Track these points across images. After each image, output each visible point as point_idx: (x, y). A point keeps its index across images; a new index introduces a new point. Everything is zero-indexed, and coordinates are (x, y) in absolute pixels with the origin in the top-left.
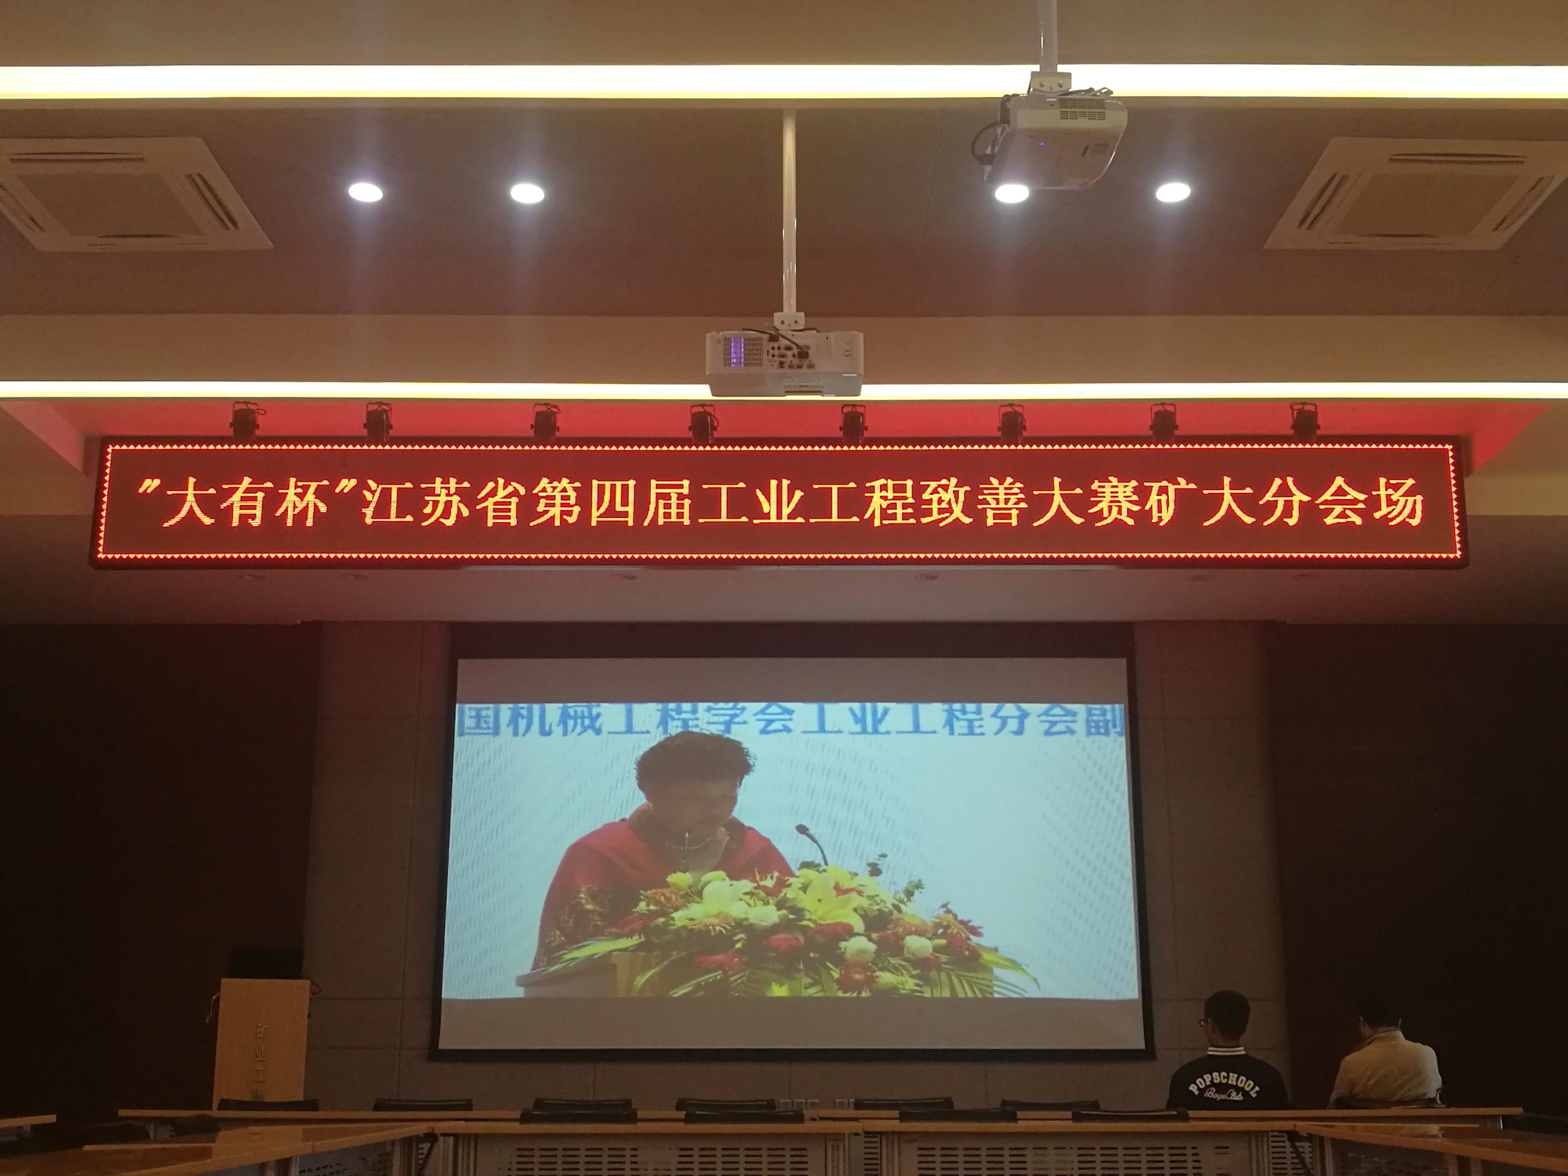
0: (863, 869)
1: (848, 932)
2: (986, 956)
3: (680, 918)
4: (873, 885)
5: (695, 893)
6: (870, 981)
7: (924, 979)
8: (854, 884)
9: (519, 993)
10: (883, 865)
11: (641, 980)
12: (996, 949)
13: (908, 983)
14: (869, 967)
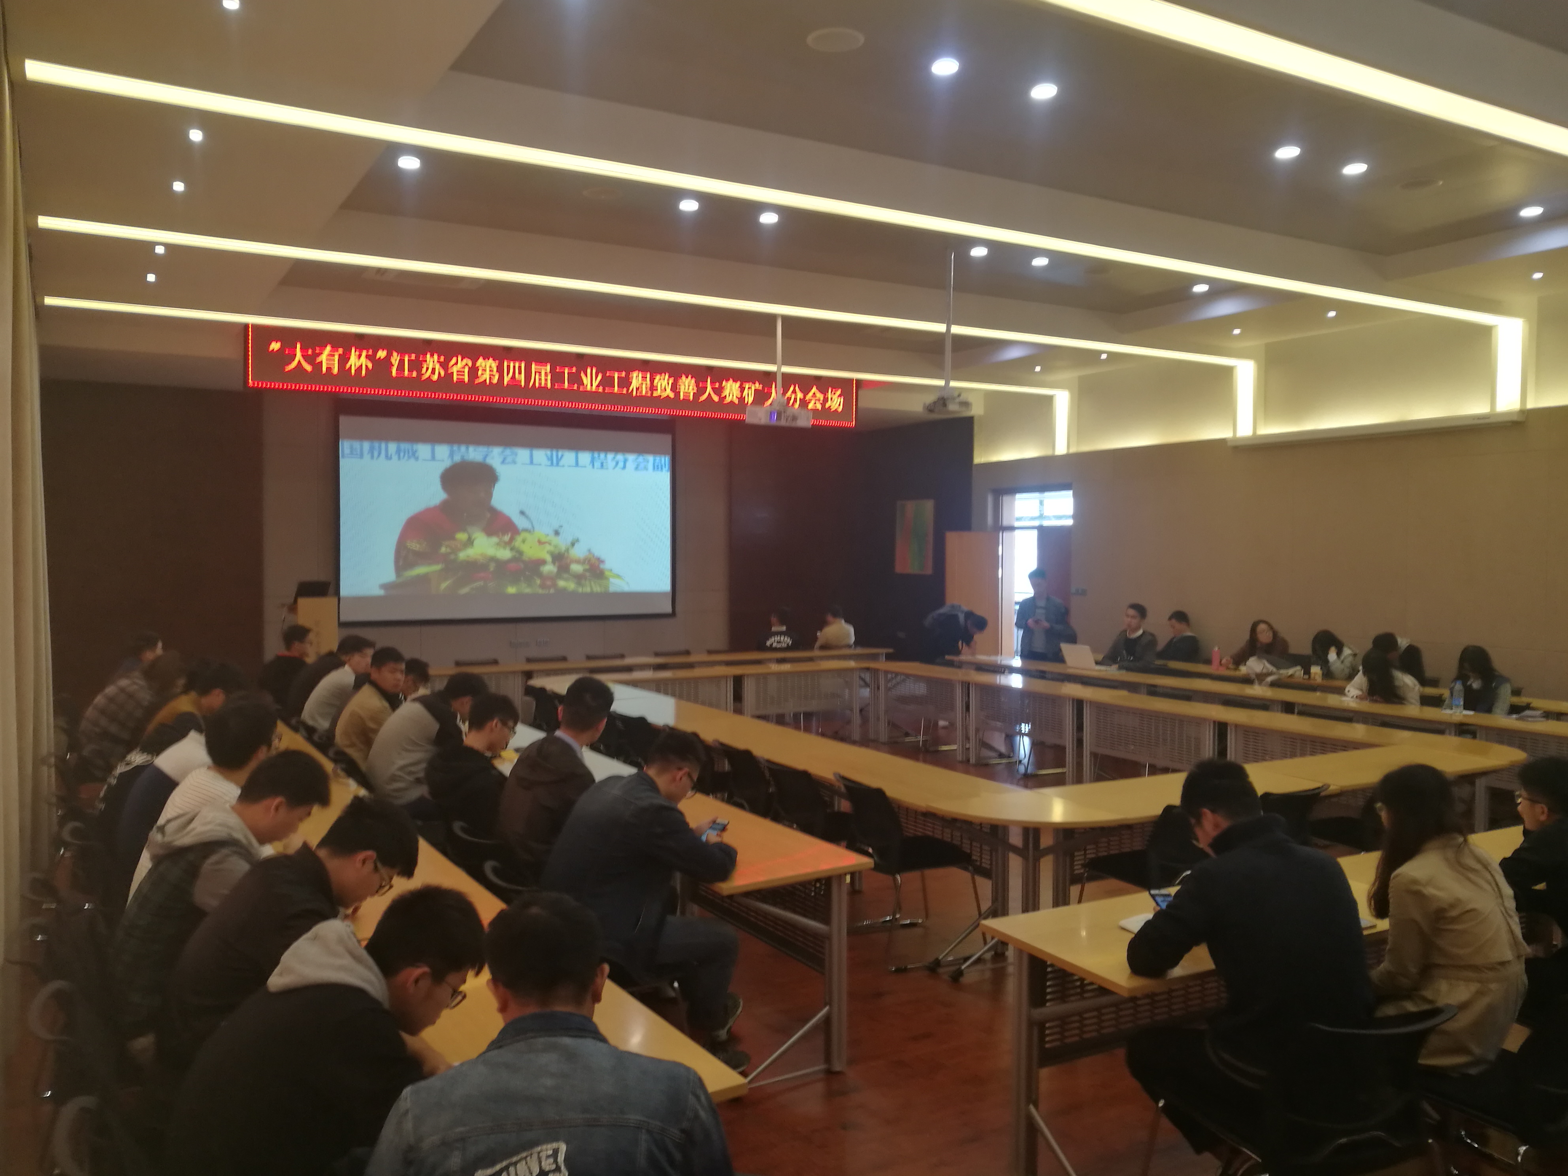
0: (551, 533)
1: (543, 562)
2: (607, 573)
3: (462, 555)
4: (555, 540)
5: (470, 542)
6: (555, 585)
7: (579, 583)
8: (547, 539)
9: (381, 592)
10: (561, 531)
11: (444, 585)
12: (611, 570)
13: (571, 586)
14: (553, 578)
